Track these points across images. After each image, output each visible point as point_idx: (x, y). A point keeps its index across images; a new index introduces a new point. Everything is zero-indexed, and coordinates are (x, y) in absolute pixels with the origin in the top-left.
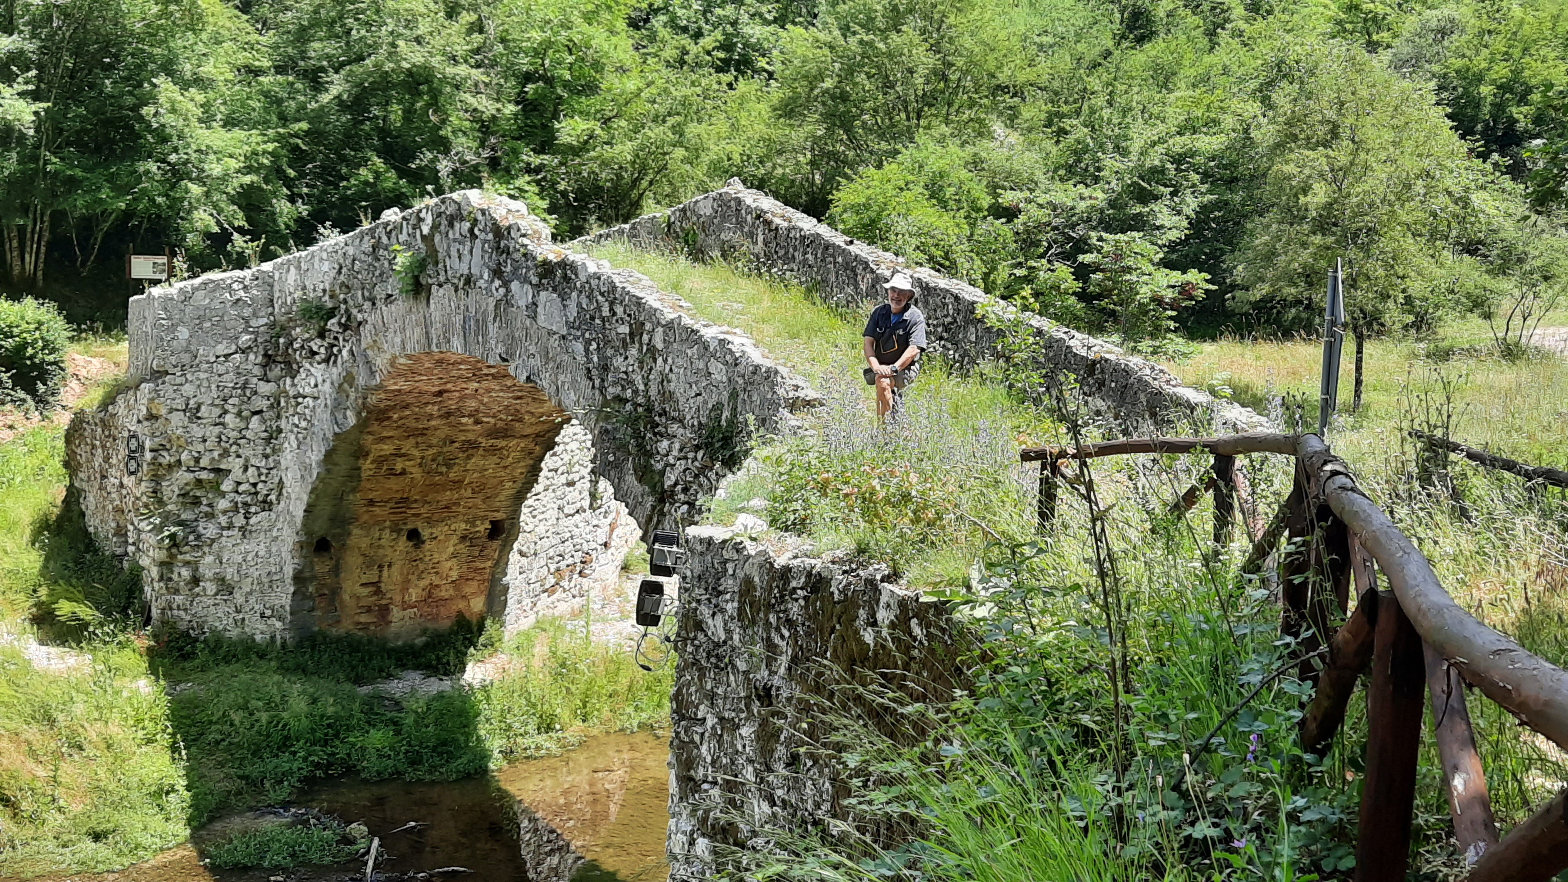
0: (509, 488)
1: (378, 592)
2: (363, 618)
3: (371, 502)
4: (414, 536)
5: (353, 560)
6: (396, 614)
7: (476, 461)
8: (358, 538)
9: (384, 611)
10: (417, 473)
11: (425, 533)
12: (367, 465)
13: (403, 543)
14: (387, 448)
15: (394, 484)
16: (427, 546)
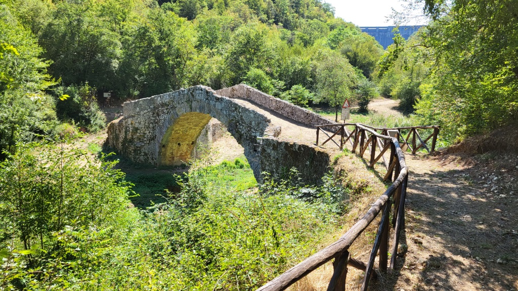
0: (196, 136)
1: (172, 154)
2: (170, 159)
3: (173, 138)
4: (179, 144)
5: (169, 148)
6: (175, 158)
7: (191, 131)
8: (170, 145)
9: (173, 158)
10: (181, 133)
11: (181, 144)
12: (173, 132)
13: (177, 146)
14: (177, 129)
15: (177, 135)
16: (181, 146)
